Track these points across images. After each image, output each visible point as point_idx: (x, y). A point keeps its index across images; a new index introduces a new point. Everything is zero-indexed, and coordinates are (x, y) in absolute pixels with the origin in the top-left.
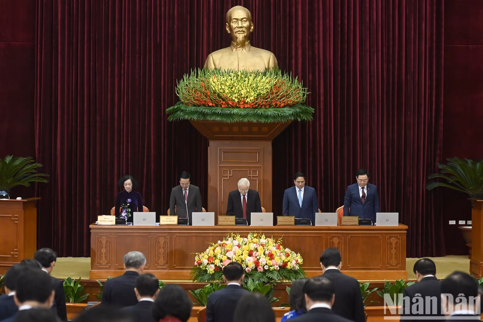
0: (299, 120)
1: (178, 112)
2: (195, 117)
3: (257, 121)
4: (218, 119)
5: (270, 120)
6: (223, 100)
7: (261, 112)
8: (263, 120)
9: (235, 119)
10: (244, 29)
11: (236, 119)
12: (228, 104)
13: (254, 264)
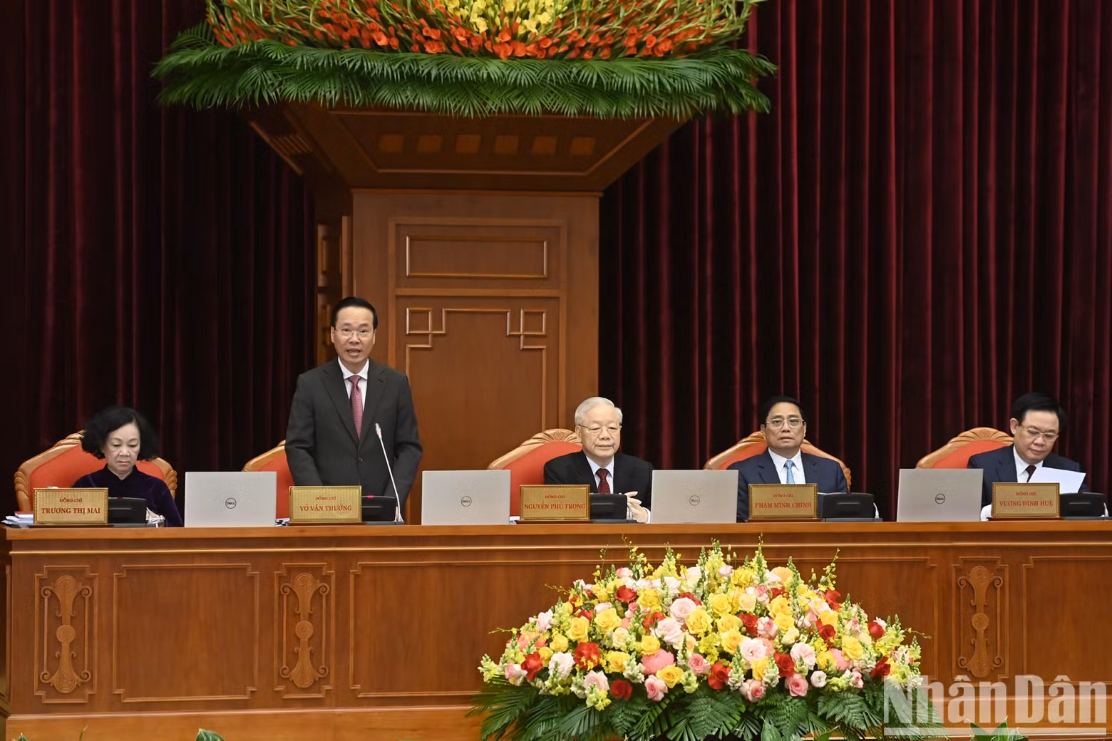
0: (735, 109)
1: (255, 71)
2: (330, 92)
3: (581, 112)
4: (426, 100)
6: (432, 24)
7: (595, 77)
9: (490, 103)
11: (495, 104)
13: (776, 668)
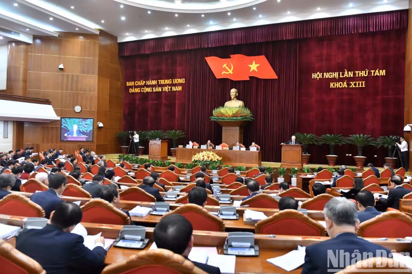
5: (235, 121)
6: (223, 115)
8: (232, 121)
10: (233, 95)
12: (225, 116)
